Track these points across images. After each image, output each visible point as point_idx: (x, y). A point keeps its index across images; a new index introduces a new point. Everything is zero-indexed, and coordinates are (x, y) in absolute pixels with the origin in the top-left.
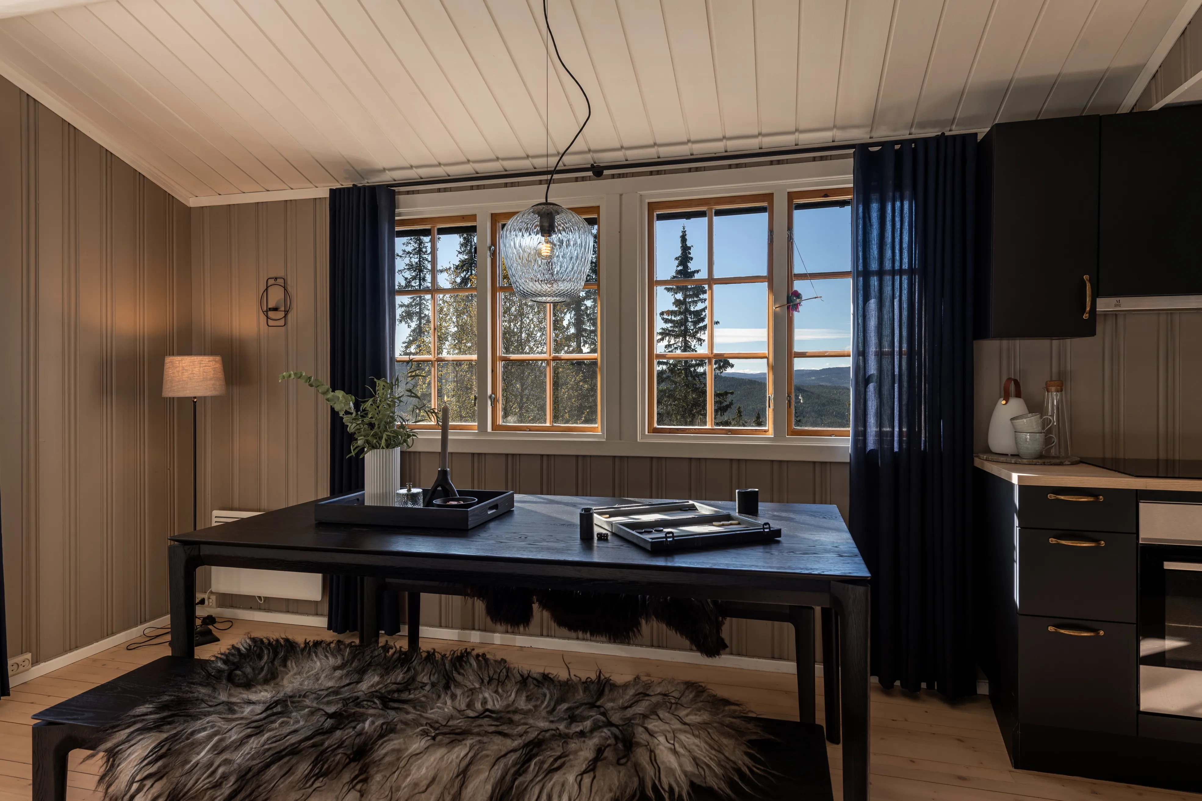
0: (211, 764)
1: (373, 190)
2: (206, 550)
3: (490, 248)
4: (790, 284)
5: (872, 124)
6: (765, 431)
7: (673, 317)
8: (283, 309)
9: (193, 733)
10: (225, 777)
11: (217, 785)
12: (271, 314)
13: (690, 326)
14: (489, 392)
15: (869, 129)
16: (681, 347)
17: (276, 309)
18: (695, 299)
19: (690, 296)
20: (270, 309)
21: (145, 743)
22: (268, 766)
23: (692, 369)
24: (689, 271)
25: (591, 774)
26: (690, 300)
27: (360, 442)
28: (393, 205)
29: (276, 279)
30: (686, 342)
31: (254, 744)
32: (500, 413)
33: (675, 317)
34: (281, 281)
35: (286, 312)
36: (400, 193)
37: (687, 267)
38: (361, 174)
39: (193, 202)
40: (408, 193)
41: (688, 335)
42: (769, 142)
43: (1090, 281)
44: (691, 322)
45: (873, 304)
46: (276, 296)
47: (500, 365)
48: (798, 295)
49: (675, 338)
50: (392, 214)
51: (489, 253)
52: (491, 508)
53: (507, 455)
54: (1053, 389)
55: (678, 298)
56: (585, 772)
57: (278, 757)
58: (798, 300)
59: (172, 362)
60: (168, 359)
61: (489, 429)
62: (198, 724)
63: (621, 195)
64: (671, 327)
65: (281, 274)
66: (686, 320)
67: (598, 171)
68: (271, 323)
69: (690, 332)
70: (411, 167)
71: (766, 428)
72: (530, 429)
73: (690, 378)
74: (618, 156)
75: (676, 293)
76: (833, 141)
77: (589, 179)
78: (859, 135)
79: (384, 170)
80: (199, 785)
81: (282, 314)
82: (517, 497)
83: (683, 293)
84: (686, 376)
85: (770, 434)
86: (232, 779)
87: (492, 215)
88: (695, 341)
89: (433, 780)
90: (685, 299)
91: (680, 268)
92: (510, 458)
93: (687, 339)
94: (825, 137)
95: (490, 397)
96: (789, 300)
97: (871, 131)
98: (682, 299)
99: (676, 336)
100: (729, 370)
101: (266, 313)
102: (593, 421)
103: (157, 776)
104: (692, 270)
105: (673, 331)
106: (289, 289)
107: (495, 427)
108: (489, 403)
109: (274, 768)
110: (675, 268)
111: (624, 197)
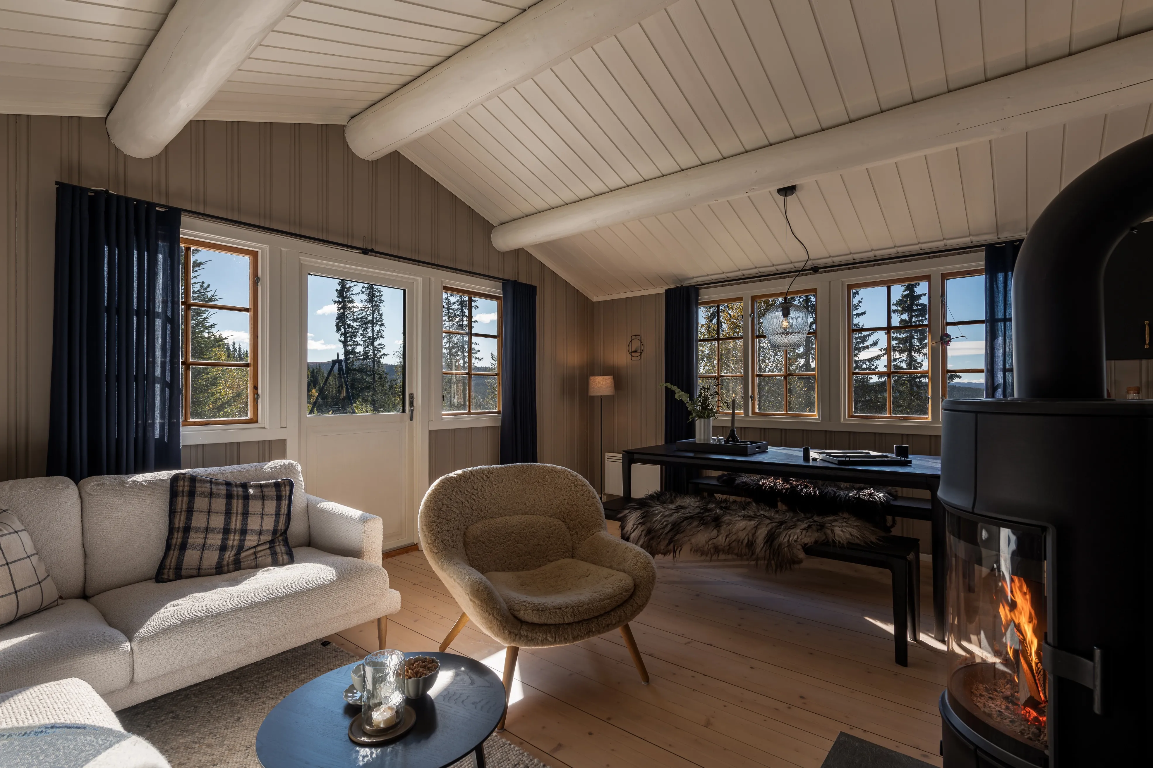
0: (660, 521)
1: (688, 288)
2: (636, 456)
3: (751, 315)
4: (943, 329)
5: (998, 230)
6: (927, 418)
7: (898, 335)
8: (639, 351)
9: (653, 511)
10: (667, 525)
11: (664, 528)
12: (633, 354)
13: (916, 343)
14: (750, 394)
15: (996, 234)
16: (906, 361)
17: (635, 351)
18: (921, 318)
19: (917, 316)
20: (633, 352)
21: (637, 513)
22: (683, 521)
23: (917, 380)
24: (916, 294)
25: (806, 531)
26: (916, 320)
27: (694, 415)
28: (697, 295)
29: (636, 336)
30: (910, 356)
31: (676, 516)
32: (756, 406)
33: (900, 335)
34: (638, 337)
35: (641, 353)
36: (701, 288)
37: (914, 292)
38: (681, 281)
39: (595, 299)
40: (705, 288)
41: (914, 351)
42: (925, 247)
43: (1149, 325)
44: (917, 339)
45: (1000, 340)
46: (636, 344)
47: (756, 380)
48: (948, 336)
49: (899, 353)
50: (697, 299)
51: (750, 318)
52: (757, 448)
53: (761, 429)
54: (1132, 392)
55: (903, 318)
56: (804, 529)
57: (686, 518)
58: (948, 339)
59: (594, 379)
60: (592, 378)
61: (750, 414)
62: (654, 509)
63: (830, 282)
64: (897, 344)
65: (639, 333)
66: (912, 337)
67: (815, 270)
68: (633, 358)
69: (915, 348)
70: (708, 275)
71: (927, 416)
72: (775, 415)
73: (915, 388)
74: (829, 261)
75: (902, 314)
76: (971, 242)
77: (811, 274)
78: (990, 238)
79: (693, 278)
80: (658, 527)
81: (639, 354)
82: (769, 447)
83: (908, 314)
84: (911, 386)
85: (930, 420)
86: (670, 526)
87: (752, 296)
88: (921, 356)
89: (745, 529)
90: (910, 319)
91: (907, 292)
92: (762, 431)
93: (913, 354)
94: (965, 241)
95: (751, 397)
96: (942, 339)
97: (997, 235)
98: (908, 319)
99: (902, 351)
100: (956, 380)
101: (631, 353)
102: (814, 411)
103: (642, 524)
104: (919, 293)
105: (898, 347)
106: (642, 341)
107: (753, 413)
108: (750, 400)
109: (685, 522)
110: (902, 293)
111: (832, 283)
